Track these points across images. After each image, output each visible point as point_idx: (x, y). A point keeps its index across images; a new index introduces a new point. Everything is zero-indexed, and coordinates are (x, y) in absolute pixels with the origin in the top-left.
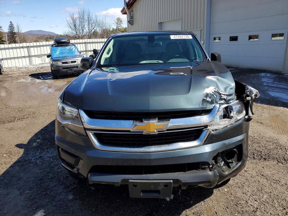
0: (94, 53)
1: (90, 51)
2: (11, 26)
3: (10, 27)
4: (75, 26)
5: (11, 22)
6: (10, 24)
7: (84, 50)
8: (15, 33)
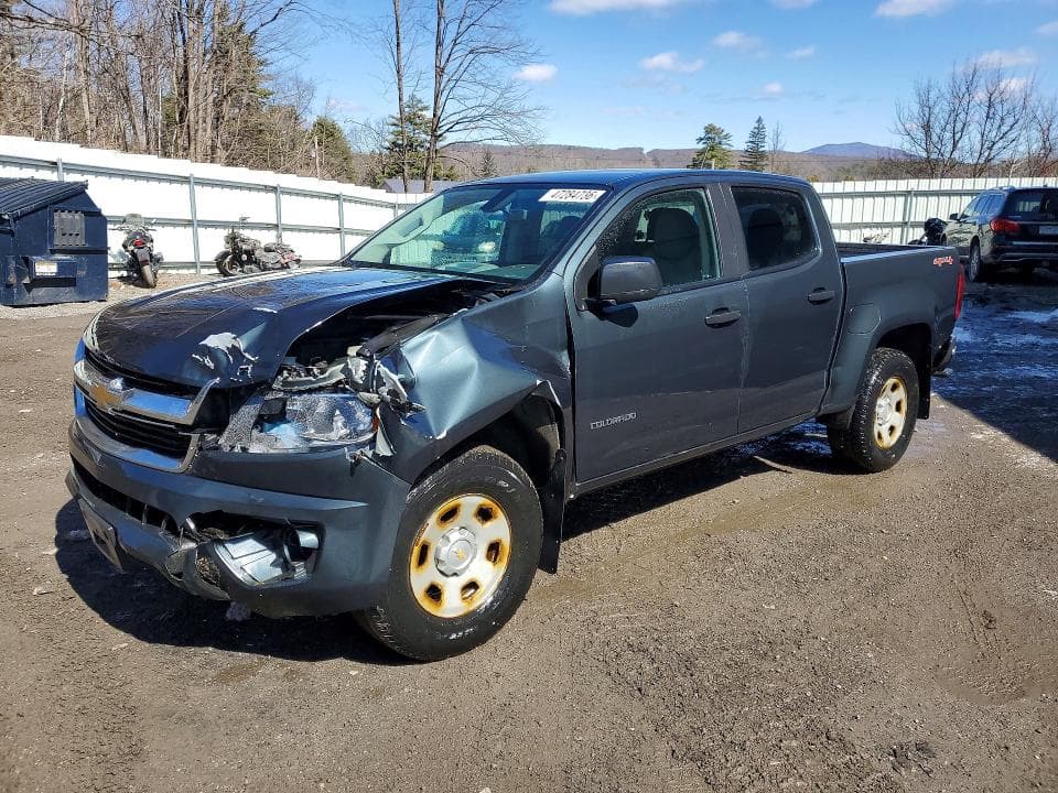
0: (927, 235)
1: (915, 225)
2: (758, 134)
3: (754, 135)
4: (927, 128)
5: (759, 120)
6: (756, 125)
7: (899, 219)
8: (762, 155)
